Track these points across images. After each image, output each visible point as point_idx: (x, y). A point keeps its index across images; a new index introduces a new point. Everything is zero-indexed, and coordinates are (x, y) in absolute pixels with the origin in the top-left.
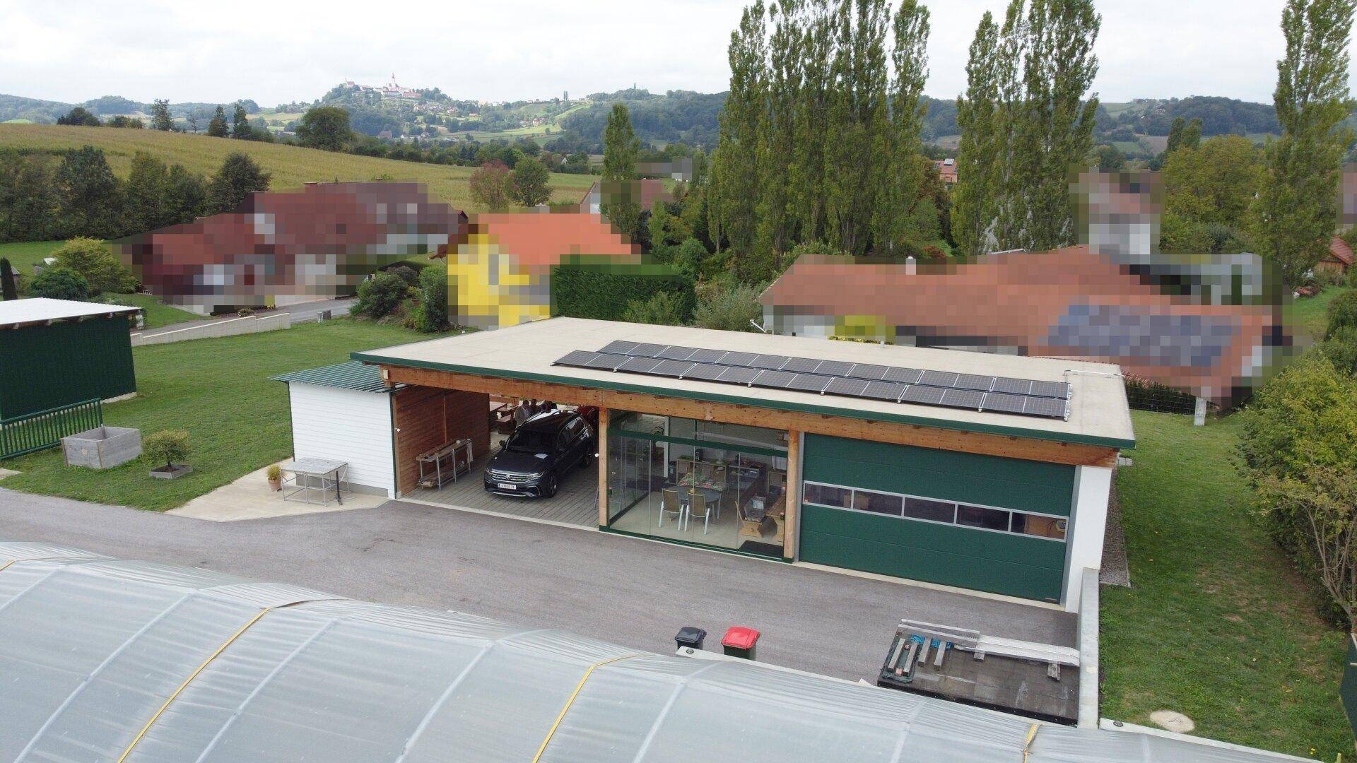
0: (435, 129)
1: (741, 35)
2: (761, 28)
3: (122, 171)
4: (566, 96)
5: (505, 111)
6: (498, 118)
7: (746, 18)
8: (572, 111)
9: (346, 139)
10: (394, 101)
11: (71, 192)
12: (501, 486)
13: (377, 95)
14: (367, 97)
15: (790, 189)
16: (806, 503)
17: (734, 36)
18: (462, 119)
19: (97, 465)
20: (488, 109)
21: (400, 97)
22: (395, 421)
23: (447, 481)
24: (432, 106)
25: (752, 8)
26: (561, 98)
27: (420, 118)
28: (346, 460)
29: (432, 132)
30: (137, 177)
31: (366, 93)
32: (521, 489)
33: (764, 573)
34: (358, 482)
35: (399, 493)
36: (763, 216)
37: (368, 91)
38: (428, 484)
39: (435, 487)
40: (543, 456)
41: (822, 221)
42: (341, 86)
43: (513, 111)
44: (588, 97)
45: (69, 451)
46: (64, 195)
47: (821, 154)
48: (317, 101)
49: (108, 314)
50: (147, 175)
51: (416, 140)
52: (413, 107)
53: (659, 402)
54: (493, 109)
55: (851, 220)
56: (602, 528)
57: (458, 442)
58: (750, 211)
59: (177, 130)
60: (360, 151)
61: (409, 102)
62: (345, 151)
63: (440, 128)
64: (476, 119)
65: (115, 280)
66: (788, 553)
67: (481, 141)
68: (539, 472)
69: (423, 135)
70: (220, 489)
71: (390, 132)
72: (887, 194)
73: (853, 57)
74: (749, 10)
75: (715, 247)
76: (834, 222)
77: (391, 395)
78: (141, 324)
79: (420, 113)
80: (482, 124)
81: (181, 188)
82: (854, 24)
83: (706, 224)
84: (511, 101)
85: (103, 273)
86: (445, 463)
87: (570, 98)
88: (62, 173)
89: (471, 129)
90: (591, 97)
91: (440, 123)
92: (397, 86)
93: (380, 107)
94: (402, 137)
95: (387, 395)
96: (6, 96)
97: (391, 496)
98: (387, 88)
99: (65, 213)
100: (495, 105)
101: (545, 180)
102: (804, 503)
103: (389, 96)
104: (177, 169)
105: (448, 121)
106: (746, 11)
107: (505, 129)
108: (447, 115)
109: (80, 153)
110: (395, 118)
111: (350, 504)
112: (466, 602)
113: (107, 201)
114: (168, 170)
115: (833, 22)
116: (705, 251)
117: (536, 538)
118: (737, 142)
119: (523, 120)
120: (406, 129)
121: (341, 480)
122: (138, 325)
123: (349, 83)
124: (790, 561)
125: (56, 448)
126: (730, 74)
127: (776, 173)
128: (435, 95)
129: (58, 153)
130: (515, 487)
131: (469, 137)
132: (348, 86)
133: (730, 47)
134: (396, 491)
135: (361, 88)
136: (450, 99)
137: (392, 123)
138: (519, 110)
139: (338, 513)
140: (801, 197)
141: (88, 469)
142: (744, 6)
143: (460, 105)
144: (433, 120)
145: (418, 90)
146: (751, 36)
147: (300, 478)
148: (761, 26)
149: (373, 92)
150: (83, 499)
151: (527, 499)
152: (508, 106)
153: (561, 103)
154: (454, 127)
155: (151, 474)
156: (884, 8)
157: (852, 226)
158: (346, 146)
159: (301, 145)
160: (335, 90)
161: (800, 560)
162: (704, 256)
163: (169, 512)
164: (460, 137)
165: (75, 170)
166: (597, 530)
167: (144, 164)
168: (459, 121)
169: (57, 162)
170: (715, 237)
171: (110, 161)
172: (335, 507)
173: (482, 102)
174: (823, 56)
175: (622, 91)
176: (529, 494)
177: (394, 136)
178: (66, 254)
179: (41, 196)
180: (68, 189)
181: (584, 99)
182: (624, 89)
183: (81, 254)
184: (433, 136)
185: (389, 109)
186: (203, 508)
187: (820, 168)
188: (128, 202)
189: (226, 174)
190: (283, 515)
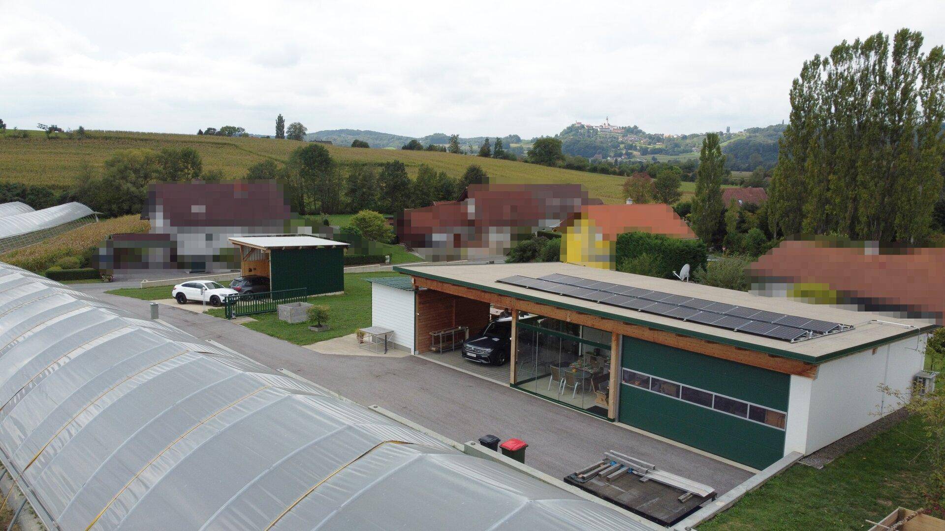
0: (631, 153)
1: (801, 81)
2: (817, 76)
3: (413, 175)
4: (728, 130)
5: (682, 141)
6: (677, 145)
7: (805, 68)
8: (732, 141)
9: (558, 158)
10: (606, 135)
11: (386, 187)
12: (469, 354)
13: (595, 131)
14: (588, 132)
15: (829, 194)
16: (623, 383)
17: (795, 82)
18: (651, 147)
19: (289, 321)
20: (670, 139)
21: (611, 132)
22: (417, 309)
23: (447, 350)
24: (631, 137)
25: (810, 62)
26: (725, 132)
27: (622, 146)
28: (393, 329)
29: (629, 155)
30: (421, 179)
31: (588, 129)
32: (479, 357)
33: (589, 425)
34: (397, 343)
35: (417, 352)
36: (808, 212)
37: (590, 128)
38: (434, 349)
39: (438, 352)
40: (496, 340)
41: (855, 219)
42: (573, 125)
43: (688, 141)
44: (745, 130)
45: (280, 311)
46: (382, 188)
47: (856, 168)
48: (556, 135)
49: (332, 246)
50: (426, 177)
51: (616, 160)
52: (618, 139)
53: (558, 311)
54: (674, 139)
55: (878, 219)
56: (511, 385)
57: (460, 328)
58: (800, 210)
59: (462, 153)
60: (570, 167)
61: (616, 135)
62: (560, 167)
63: (635, 153)
64: (661, 147)
65: (381, 235)
66: (611, 415)
67: (661, 161)
68: (492, 348)
69: (623, 157)
70: (335, 339)
71: (601, 155)
72: (909, 200)
73: (887, 95)
74: (808, 63)
75: (773, 235)
76: (864, 219)
77: (416, 293)
78: (388, 261)
79: (622, 143)
80: (664, 150)
81: (442, 186)
82: (889, 70)
83: (767, 218)
84: (687, 134)
85: (374, 230)
86: (448, 338)
87: (731, 131)
88: (382, 175)
89: (656, 153)
90: (748, 131)
91: (636, 149)
92: (609, 125)
93: (596, 139)
94: (609, 158)
95: (413, 293)
96: (385, 134)
97: (413, 353)
98: (602, 126)
99: (383, 198)
100: (675, 137)
101: (677, 187)
102: (622, 383)
103: (603, 132)
104: (443, 175)
105: (641, 147)
106: (805, 64)
107: (681, 153)
108: (641, 143)
109: (392, 165)
110: (605, 145)
111: (391, 354)
112: (405, 410)
113: (403, 193)
114: (438, 175)
115: (874, 69)
116: (765, 238)
117: (471, 385)
118: (793, 159)
119: (694, 147)
120: (612, 154)
121: (388, 340)
122: (386, 261)
123: (578, 123)
124: (613, 420)
125: (274, 311)
126: (790, 109)
127: (820, 182)
128: (635, 131)
129: (381, 165)
130: (475, 356)
131: (654, 159)
132: (577, 125)
133: (791, 91)
134: (415, 350)
135: (585, 127)
136: (644, 133)
137: (603, 149)
138: (692, 140)
139: (383, 358)
140: (838, 200)
141: (286, 323)
142: (805, 60)
143: (650, 137)
144: (631, 147)
145: (623, 127)
146: (809, 82)
147: (374, 337)
148: (818, 74)
149: (593, 129)
150: (272, 336)
151: (482, 364)
152: (684, 137)
153: (724, 135)
154: (644, 152)
155: (309, 328)
156: (917, 57)
157: (879, 224)
158: (560, 162)
159: (533, 163)
160: (569, 128)
161: (619, 421)
162: (764, 242)
163: (304, 346)
164: (647, 159)
165: (389, 174)
166: (509, 386)
167: (425, 171)
168: (648, 148)
169: (380, 170)
170: (773, 229)
171: (407, 170)
172: (382, 355)
173: (666, 134)
174: (864, 95)
175: (772, 126)
176: (483, 361)
177: (603, 158)
178: (357, 219)
179: (369, 188)
180: (384, 185)
181: (741, 132)
182: (774, 124)
183: (364, 219)
184: (629, 158)
185: (602, 140)
186: (321, 347)
187: (854, 179)
188: (413, 193)
189: (466, 178)
190: (353, 354)
